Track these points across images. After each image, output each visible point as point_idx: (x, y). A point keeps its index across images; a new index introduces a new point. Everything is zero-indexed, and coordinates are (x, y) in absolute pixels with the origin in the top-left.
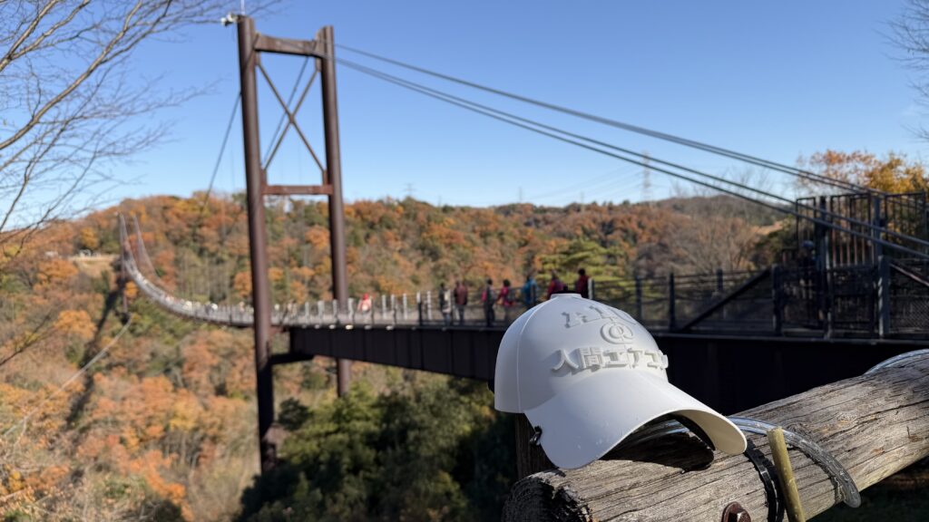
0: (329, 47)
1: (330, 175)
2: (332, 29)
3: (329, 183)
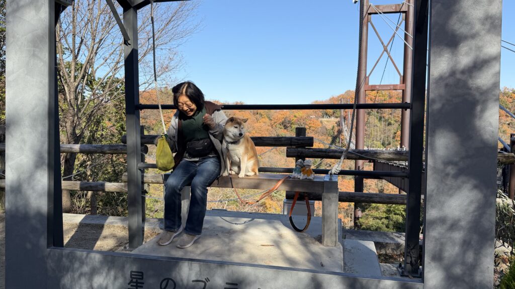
0: (411, 6)
1: (405, 78)
3: (403, 83)
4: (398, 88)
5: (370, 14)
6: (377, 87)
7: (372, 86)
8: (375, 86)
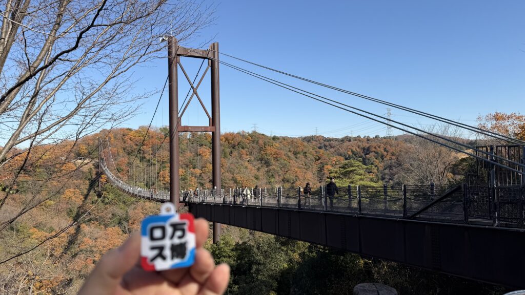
0: (216, 53)
1: (214, 120)
2: (218, 44)
3: (213, 126)
4: (209, 129)
5: (179, 55)
6: (190, 128)
7: (185, 127)
8: (187, 127)
